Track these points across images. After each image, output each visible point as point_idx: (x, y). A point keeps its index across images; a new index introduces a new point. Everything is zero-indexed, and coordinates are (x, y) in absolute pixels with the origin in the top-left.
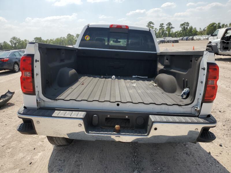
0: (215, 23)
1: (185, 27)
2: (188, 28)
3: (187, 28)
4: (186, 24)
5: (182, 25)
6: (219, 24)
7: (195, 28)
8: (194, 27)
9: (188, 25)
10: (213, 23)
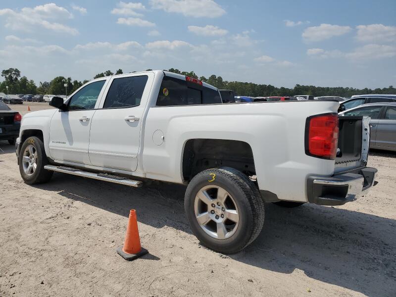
0: (63, 78)
1: (12, 77)
2: (19, 79)
3: (16, 79)
4: (14, 72)
5: (5, 72)
6: (69, 79)
7: (32, 82)
8: (29, 79)
9: (19, 75)
10: (60, 77)
